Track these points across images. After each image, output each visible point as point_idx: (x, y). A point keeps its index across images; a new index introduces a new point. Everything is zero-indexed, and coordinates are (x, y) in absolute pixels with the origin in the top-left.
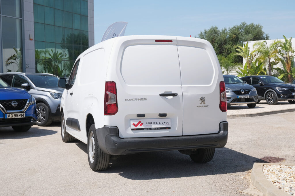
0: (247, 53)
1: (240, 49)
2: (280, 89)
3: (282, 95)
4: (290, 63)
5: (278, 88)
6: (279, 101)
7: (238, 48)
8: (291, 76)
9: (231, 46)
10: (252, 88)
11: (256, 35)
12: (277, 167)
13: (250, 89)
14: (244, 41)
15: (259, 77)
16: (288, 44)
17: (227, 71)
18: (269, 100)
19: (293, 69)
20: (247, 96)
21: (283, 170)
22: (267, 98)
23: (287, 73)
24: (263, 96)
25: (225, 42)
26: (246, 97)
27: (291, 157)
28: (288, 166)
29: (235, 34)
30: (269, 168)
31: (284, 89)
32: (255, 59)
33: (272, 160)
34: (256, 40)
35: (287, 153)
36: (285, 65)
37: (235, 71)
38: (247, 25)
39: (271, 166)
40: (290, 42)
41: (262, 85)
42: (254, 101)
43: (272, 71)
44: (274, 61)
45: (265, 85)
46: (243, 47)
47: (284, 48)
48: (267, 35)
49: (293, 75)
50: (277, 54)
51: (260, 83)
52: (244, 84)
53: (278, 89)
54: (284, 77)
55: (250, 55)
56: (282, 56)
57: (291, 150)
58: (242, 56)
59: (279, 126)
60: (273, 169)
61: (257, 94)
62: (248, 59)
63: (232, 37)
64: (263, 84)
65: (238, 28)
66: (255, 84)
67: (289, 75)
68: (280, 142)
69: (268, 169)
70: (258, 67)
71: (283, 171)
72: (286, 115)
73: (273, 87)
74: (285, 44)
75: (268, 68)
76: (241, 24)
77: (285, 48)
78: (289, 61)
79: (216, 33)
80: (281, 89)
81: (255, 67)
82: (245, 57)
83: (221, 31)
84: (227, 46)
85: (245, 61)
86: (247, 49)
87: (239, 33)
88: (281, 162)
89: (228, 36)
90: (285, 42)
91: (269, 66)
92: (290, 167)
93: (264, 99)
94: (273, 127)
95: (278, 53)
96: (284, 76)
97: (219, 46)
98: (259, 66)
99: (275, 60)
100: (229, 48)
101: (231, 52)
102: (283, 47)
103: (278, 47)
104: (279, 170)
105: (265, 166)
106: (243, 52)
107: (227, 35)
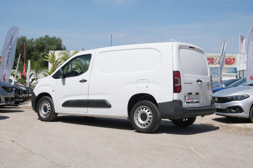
0: (54, 60)
9: (38, 53)
14: (49, 50)
17: (36, 73)
25: (33, 50)
37: (42, 74)
62: (54, 64)
63: (39, 46)
76: (45, 36)
86: (54, 57)
87: (45, 43)
97: (28, 52)
101: (38, 58)
106: (50, 59)
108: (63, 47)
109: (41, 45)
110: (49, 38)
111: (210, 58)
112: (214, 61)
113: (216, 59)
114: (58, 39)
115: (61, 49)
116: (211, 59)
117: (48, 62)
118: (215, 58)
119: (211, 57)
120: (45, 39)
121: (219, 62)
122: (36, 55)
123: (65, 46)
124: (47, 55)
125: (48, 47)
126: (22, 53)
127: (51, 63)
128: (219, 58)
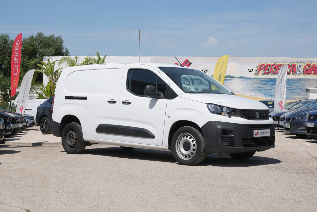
1: (42, 64)
14: (44, 55)
16: (100, 62)
29: (32, 46)
40: (103, 61)
55: (55, 73)
76: (37, 35)
90: (98, 60)
106: (45, 69)
108: (64, 50)
109: (31, 49)
110: (44, 37)
111: (291, 65)
112: (296, 70)
113: (300, 66)
114: (57, 38)
115: (61, 54)
116: (291, 67)
117: (42, 74)
118: (298, 65)
119: (292, 63)
120: (37, 39)
121: (303, 71)
122: (24, 63)
123: (67, 49)
124: (40, 63)
125: (42, 51)
126: (2, 60)
127: (47, 75)
128: (303, 64)
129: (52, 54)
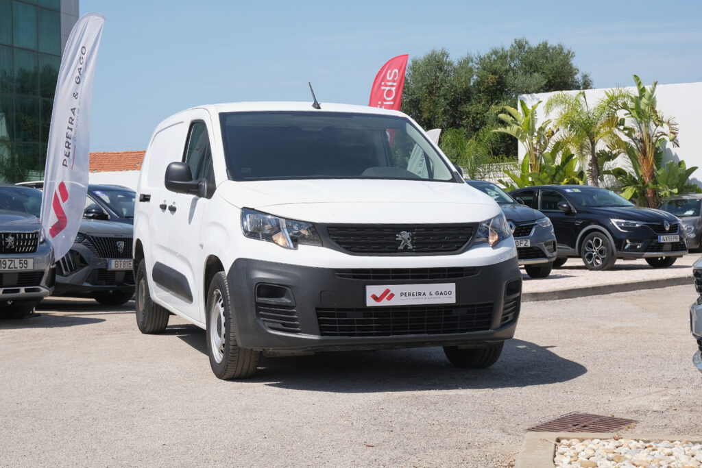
1: (510, 115)
2: (621, 223)
3: (628, 241)
4: (650, 155)
5: (616, 220)
6: (619, 262)
7: (503, 111)
8: (655, 192)
9: (484, 105)
10: (541, 218)
11: (555, 77)
12: (606, 447)
13: (534, 221)
14: (519, 93)
15: (562, 191)
16: (644, 100)
18: (590, 257)
19: (660, 172)
20: (524, 242)
21: (628, 456)
22: (586, 252)
23: (644, 183)
24: (573, 246)
25: (467, 96)
26: (522, 246)
27: (655, 414)
28: (645, 442)
29: (494, 73)
30: (578, 450)
31: (635, 224)
32: (552, 143)
33: (591, 426)
34: (554, 90)
35: (642, 402)
36: (637, 160)
38: (529, 48)
39: (586, 442)
40: (651, 96)
41: (568, 212)
42: (545, 256)
43: (602, 180)
44: (607, 150)
45: (578, 212)
46: (516, 108)
47: (634, 113)
48: (586, 76)
49: (661, 188)
50: (616, 131)
51: (565, 205)
52: (516, 207)
53: (617, 223)
54: (635, 195)
55: (537, 132)
56: (629, 135)
57: (655, 392)
58: (514, 135)
59: (619, 324)
60: (591, 453)
61: (553, 234)
62: (533, 143)
63: (486, 81)
64: (573, 208)
65: (503, 57)
66: (549, 209)
67: (647, 189)
68: (620, 370)
69: (572, 452)
70: (558, 168)
71: (626, 459)
72: (640, 296)
73: (602, 219)
74: (637, 101)
75: (589, 170)
76: (514, 45)
77: (638, 113)
78: (648, 150)
79: (441, 69)
80: (625, 223)
81: (551, 169)
82: (523, 139)
83: (456, 64)
84: (472, 108)
85: (523, 149)
87: (507, 71)
88: (622, 432)
89: (475, 77)
90: (638, 96)
91: (590, 165)
92: (651, 446)
93: (577, 254)
94: (598, 327)
95: (616, 127)
96: (635, 193)
98: (563, 164)
99: (607, 146)
100: (477, 114)
102: (632, 109)
103: (616, 110)
104: (611, 455)
105: (563, 441)
106: (518, 125)
107: (472, 76)
109: (492, 78)
124: (506, 112)
129: (536, 87)
